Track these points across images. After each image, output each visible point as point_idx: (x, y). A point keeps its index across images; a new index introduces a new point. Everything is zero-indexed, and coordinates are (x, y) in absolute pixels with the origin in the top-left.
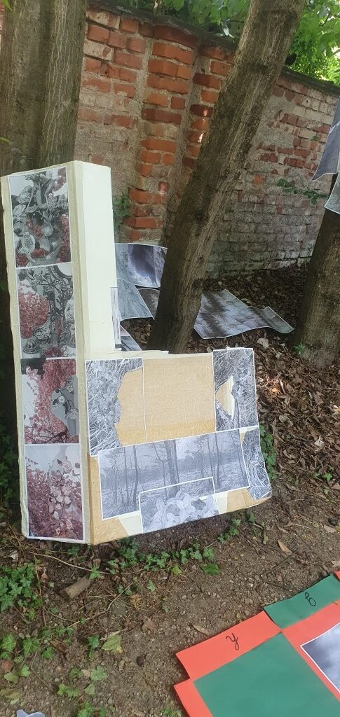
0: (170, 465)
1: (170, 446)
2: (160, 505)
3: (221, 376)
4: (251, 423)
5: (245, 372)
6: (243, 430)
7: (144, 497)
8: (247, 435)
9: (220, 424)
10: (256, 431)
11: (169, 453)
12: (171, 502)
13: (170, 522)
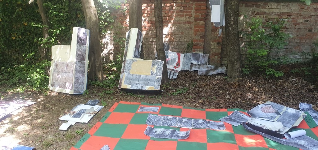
0: (139, 79)
1: (140, 76)
2: (135, 85)
3: (153, 65)
4: (160, 76)
5: (160, 65)
6: (157, 77)
7: (132, 83)
8: (158, 78)
9: (152, 74)
10: (161, 77)
11: (139, 77)
12: (137, 85)
13: (136, 88)
